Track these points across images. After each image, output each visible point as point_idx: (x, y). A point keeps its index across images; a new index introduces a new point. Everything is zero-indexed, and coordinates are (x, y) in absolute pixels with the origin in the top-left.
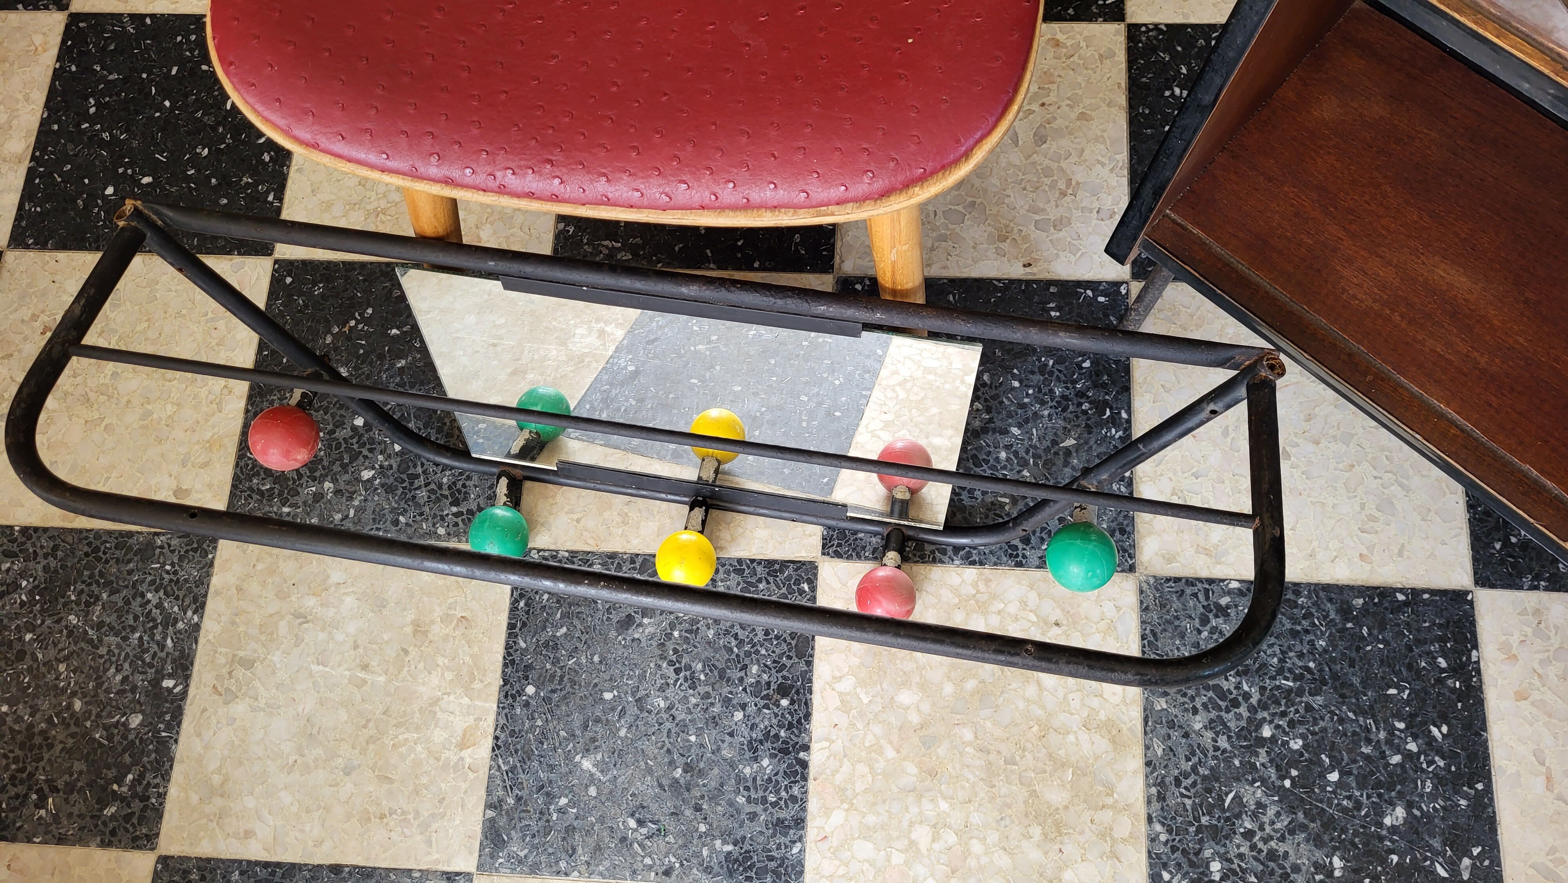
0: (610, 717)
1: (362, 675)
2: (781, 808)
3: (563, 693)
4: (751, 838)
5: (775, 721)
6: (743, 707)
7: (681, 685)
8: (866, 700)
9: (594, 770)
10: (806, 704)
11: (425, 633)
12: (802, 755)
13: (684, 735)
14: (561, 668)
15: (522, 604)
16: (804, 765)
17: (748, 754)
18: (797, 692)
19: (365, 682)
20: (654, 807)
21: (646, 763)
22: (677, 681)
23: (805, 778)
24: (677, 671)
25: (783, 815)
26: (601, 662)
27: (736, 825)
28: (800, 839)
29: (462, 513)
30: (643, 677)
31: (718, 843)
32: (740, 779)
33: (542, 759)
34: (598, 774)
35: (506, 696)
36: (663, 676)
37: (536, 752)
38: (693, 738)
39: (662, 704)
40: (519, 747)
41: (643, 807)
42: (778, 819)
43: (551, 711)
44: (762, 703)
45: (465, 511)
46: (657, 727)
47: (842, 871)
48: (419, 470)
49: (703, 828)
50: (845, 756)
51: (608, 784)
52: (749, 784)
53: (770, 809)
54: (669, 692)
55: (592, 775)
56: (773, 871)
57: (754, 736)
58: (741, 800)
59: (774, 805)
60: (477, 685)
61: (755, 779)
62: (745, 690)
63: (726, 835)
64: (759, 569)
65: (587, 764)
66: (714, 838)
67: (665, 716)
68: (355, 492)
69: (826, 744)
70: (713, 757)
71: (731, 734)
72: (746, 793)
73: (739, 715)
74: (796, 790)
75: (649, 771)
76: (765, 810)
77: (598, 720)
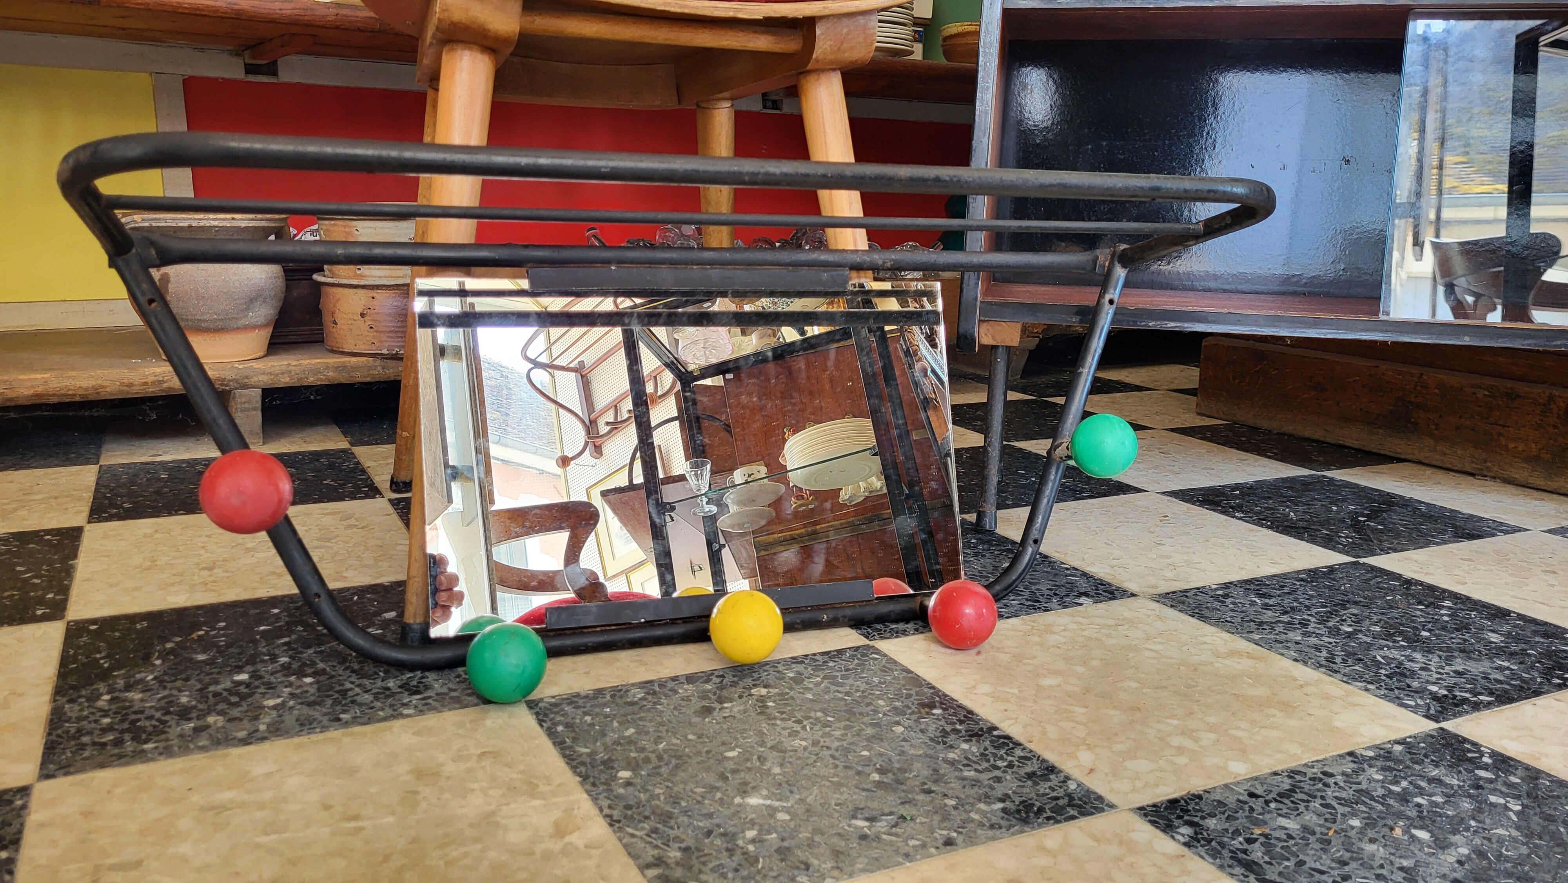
0: (749, 764)
1: (353, 824)
2: (1019, 766)
3: (671, 766)
4: (1014, 792)
5: (942, 723)
6: (898, 723)
7: (811, 729)
8: (1016, 691)
9: (768, 802)
10: (958, 707)
11: (437, 774)
12: (995, 733)
13: (852, 754)
14: (653, 752)
15: (560, 728)
16: (1008, 737)
17: (941, 747)
18: (941, 703)
19: (361, 829)
20: (875, 805)
21: (830, 781)
22: (804, 728)
23: (1018, 744)
24: (799, 722)
25: (1029, 769)
26: (699, 737)
27: (987, 790)
28: (1067, 778)
29: (430, 697)
30: (761, 734)
31: (982, 806)
32: (952, 763)
33: (690, 813)
34: (777, 804)
35: (594, 785)
36: (784, 729)
37: (676, 811)
38: (865, 753)
39: (804, 743)
40: (647, 813)
41: (863, 809)
42: (1026, 773)
43: (668, 780)
44: (915, 717)
45: (433, 694)
46: (814, 757)
47: (1139, 784)
48: (348, 685)
49: (951, 802)
50: (1041, 722)
51: (796, 806)
52: (966, 762)
53: (1010, 771)
54: (803, 734)
55: (769, 807)
56: (1069, 805)
57: (932, 736)
58: (970, 773)
59: (1010, 766)
60: (543, 788)
61: (967, 758)
62: (885, 714)
63: (986, 798)
64: (818, 657)
65: (753, 801)
66: (972, 805)
67: (817, 749)
68: (261, 714)
69: (1012, 722)
70: (903, 758)
71: (905, 740)
72: (969, 768)
73: (899, 729)
74: (1018, 752)
75: (839, 785)
76: (1004, 772)
77: (734, 771)
